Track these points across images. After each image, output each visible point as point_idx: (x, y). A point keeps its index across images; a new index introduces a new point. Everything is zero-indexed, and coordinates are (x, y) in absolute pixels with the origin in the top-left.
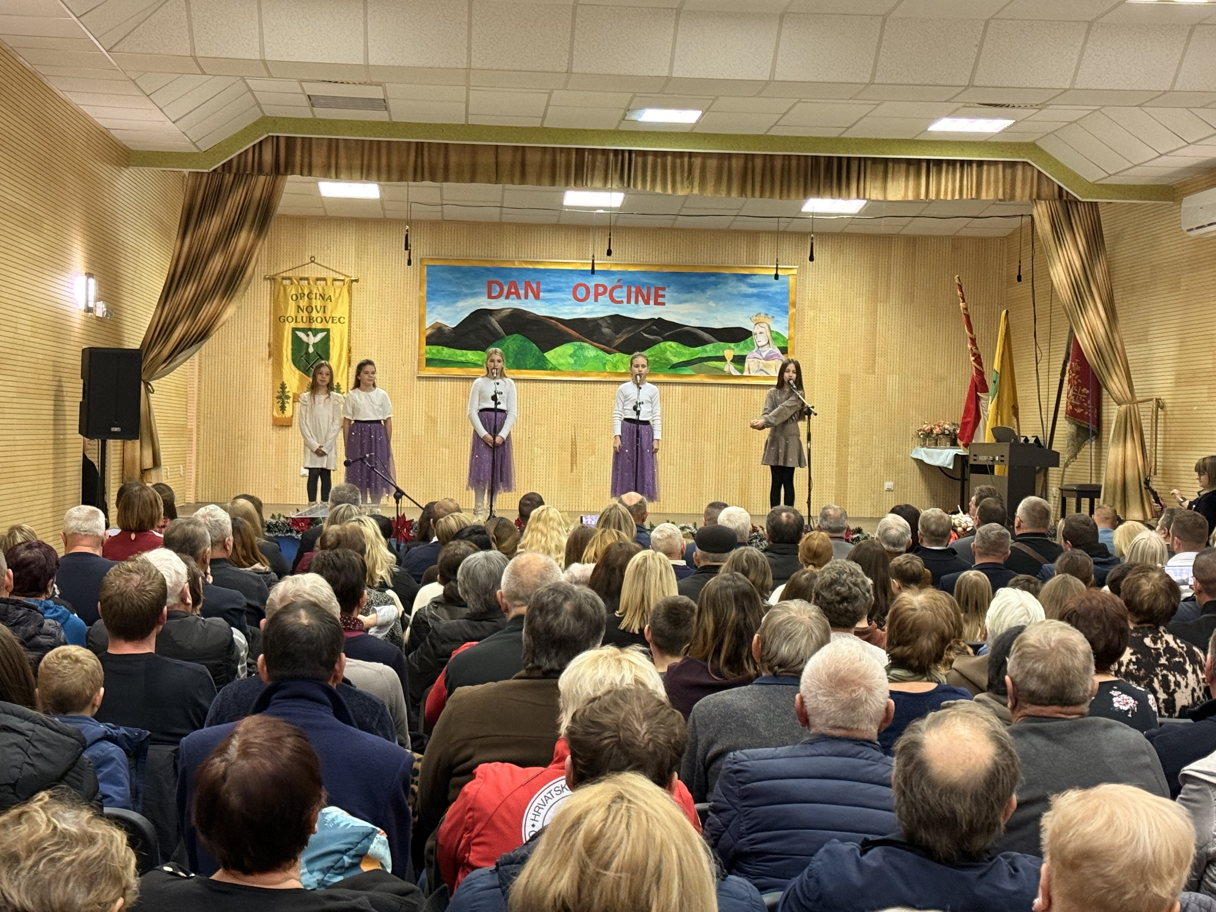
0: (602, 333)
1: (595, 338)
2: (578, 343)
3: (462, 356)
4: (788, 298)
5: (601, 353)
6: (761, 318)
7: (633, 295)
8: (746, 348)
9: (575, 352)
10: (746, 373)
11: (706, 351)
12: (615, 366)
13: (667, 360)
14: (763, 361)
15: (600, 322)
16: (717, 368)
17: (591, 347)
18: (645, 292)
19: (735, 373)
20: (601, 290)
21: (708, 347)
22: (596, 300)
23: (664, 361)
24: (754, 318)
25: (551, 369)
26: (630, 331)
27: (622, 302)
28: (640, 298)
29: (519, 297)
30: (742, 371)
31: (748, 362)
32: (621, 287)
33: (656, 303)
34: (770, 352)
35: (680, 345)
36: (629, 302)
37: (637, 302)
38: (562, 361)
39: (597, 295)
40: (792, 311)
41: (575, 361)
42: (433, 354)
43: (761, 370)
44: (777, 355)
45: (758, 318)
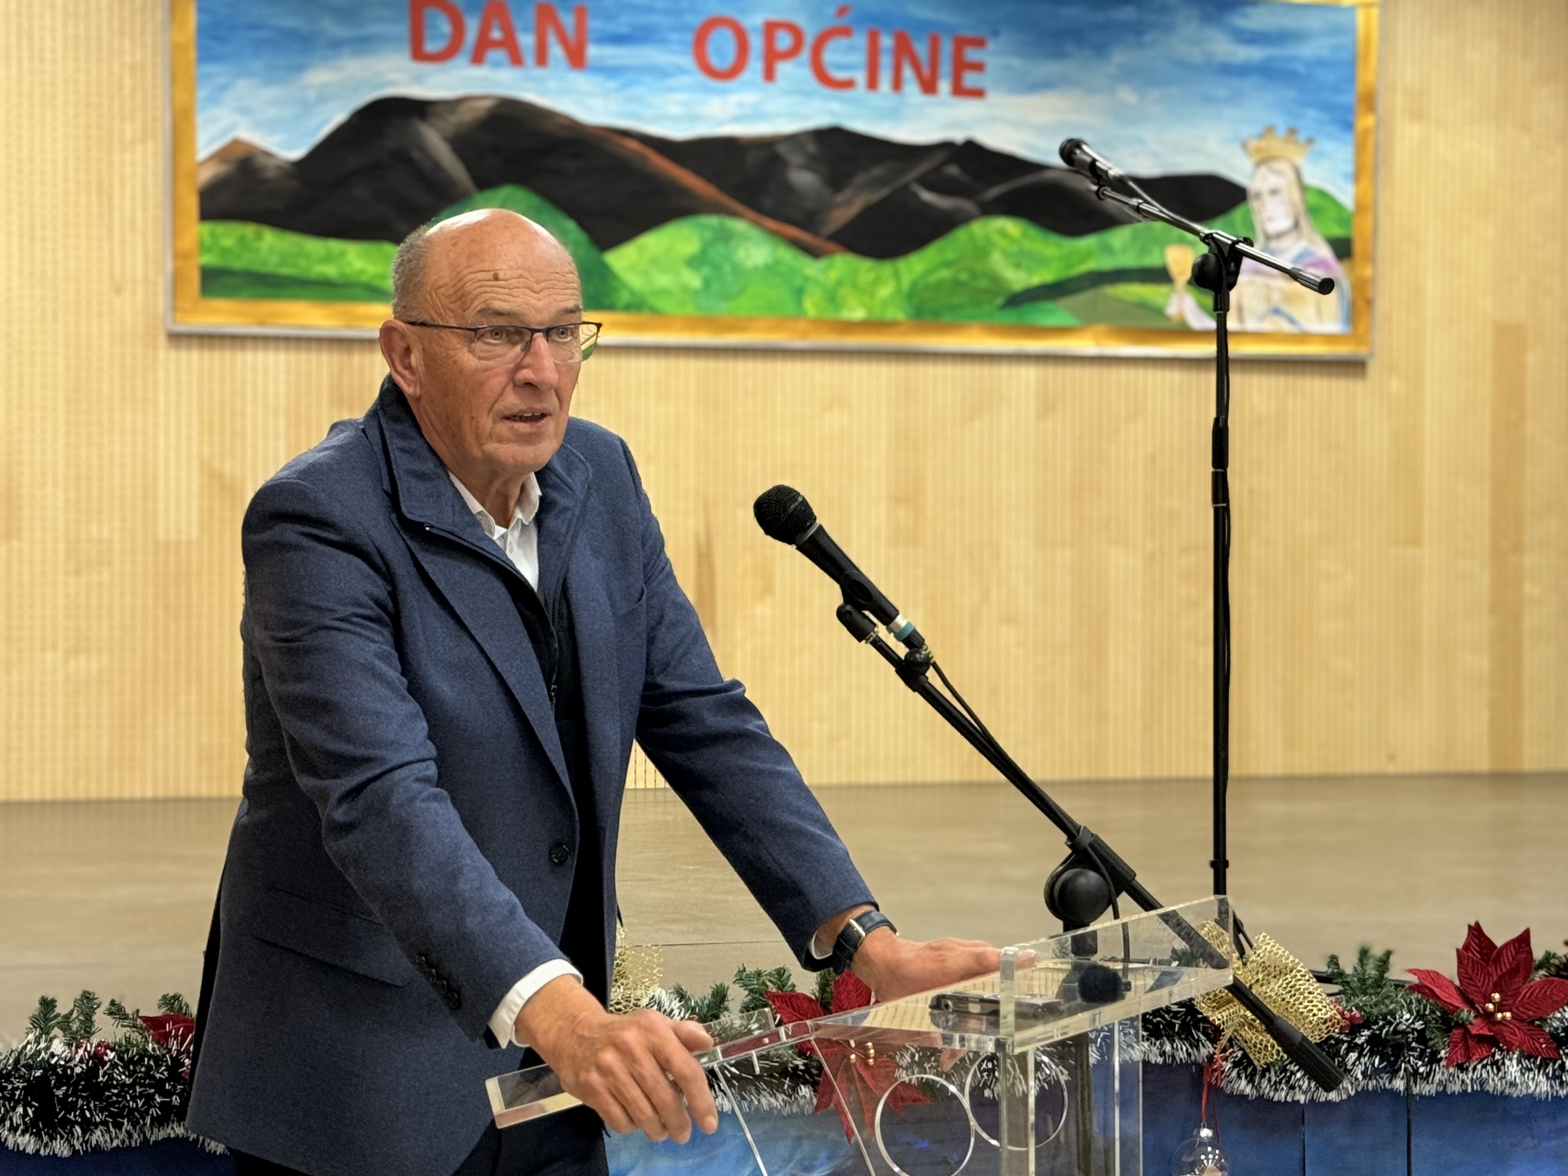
0: (788, 188)
1: (767, 202)
2: (712, 221)
3: (327, 259)
5: (787, 255)
6: (1275, 145)
7: (886, 61)
9: (704, 251)
10: (1234, 323)
11: (1108, 250)
12: (832, 298)
13: (995, 279)
14: (1280, 283)
15: (782, 149)
16: (1143, 306)
17: (754, 233)
18: (922, 49)
19: (1199, 320)
20: (784, 41)
21: (1119, 237)
22: (769, 74)
23: (983, 283)
24: (1254, 144)
25: (628, 308)
26: (880, 182)
27: (848, 84)
28: (908, 73)
29: (516, 59)
32: (845, 32)
33: (959, 90)
34: (1300, 254)
35: (1033, 232)
36: (873, 83)
37: (897, 84)
38: (663, 280)
39: (772, 58)
40: (1366, 121)
41: (707, 283)
42: (225, 251)
43: (1277, 312)
44: (1322, 263)
45: (1263, 144)
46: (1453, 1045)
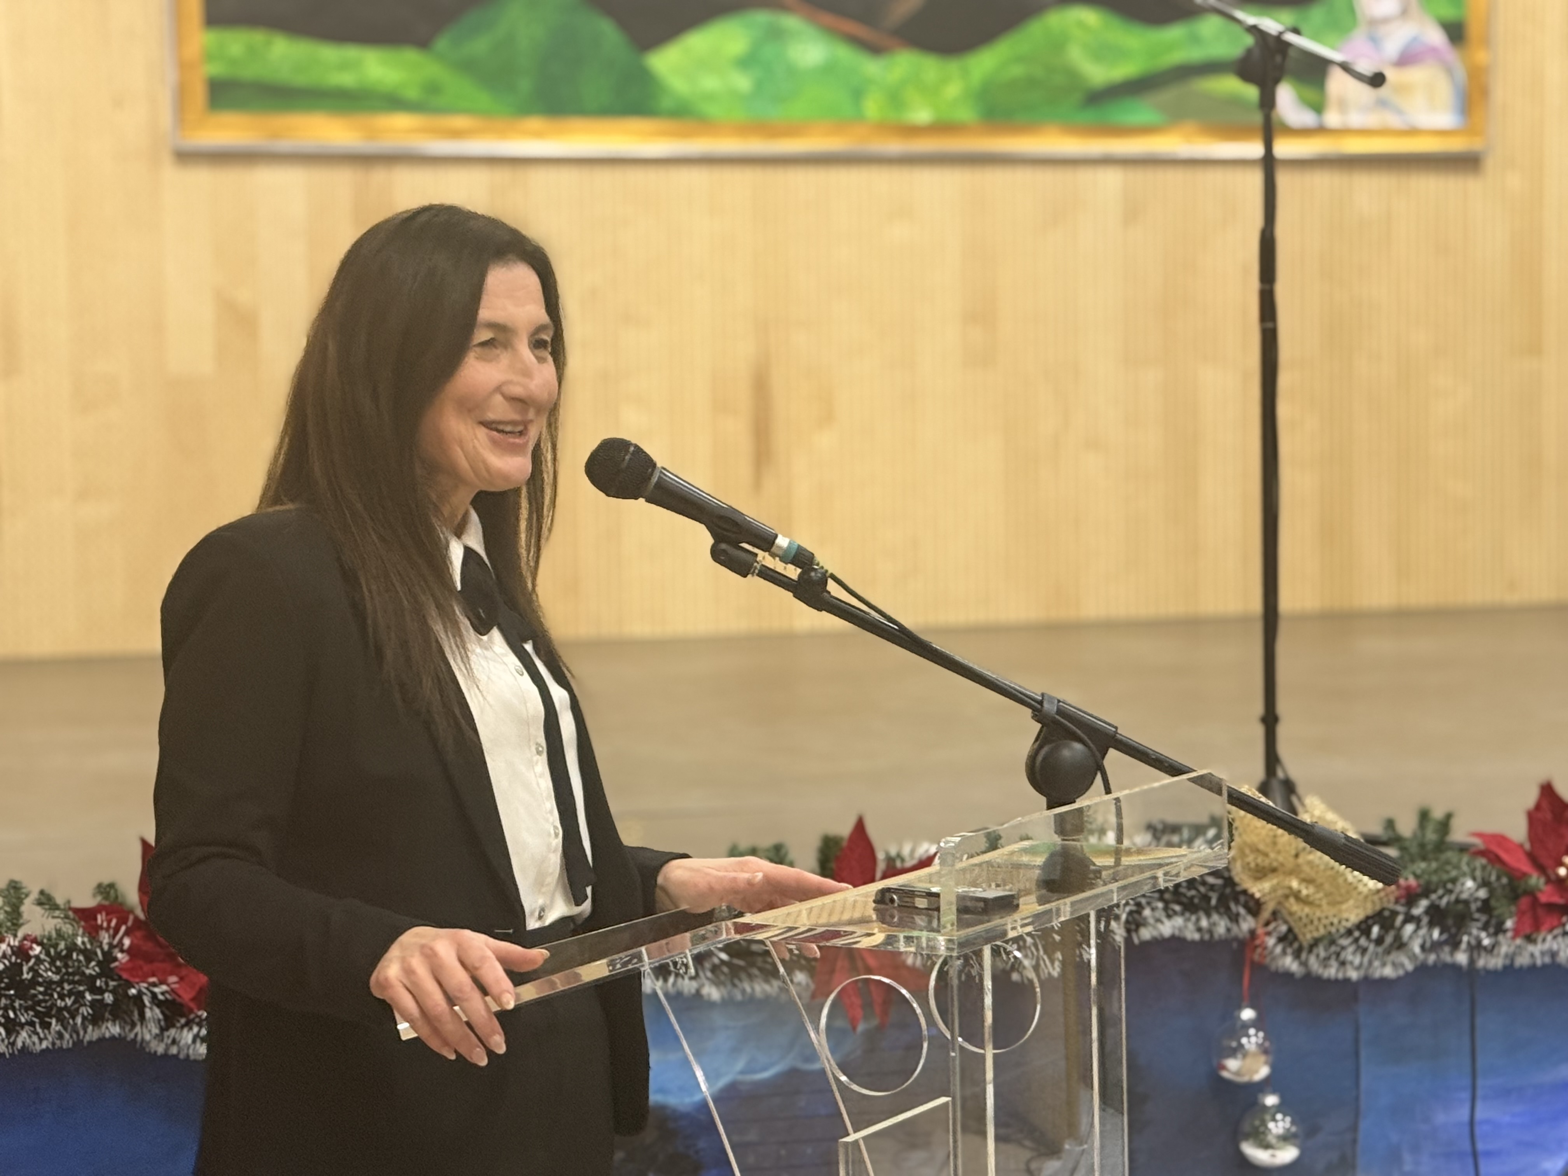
2: (763, 16)
3: (344, 66)
8: (1329, 26)
9: (754, 50)
10: (1332, 119)
11: (1195, 40)
12: (895, 99)
13: (1073, 76)
17: (806, 28)
19: (1297, 115)
23: (1061, 79)
25: (672, 114)
30: (1319, 111)
31: (1337, 79)
34: (1412, 41)
35: (1115, 22)
38: (710, 83)
41: (758, 85)
42: (234, 60)
43: (1382, 103)
46: (1521, 914)
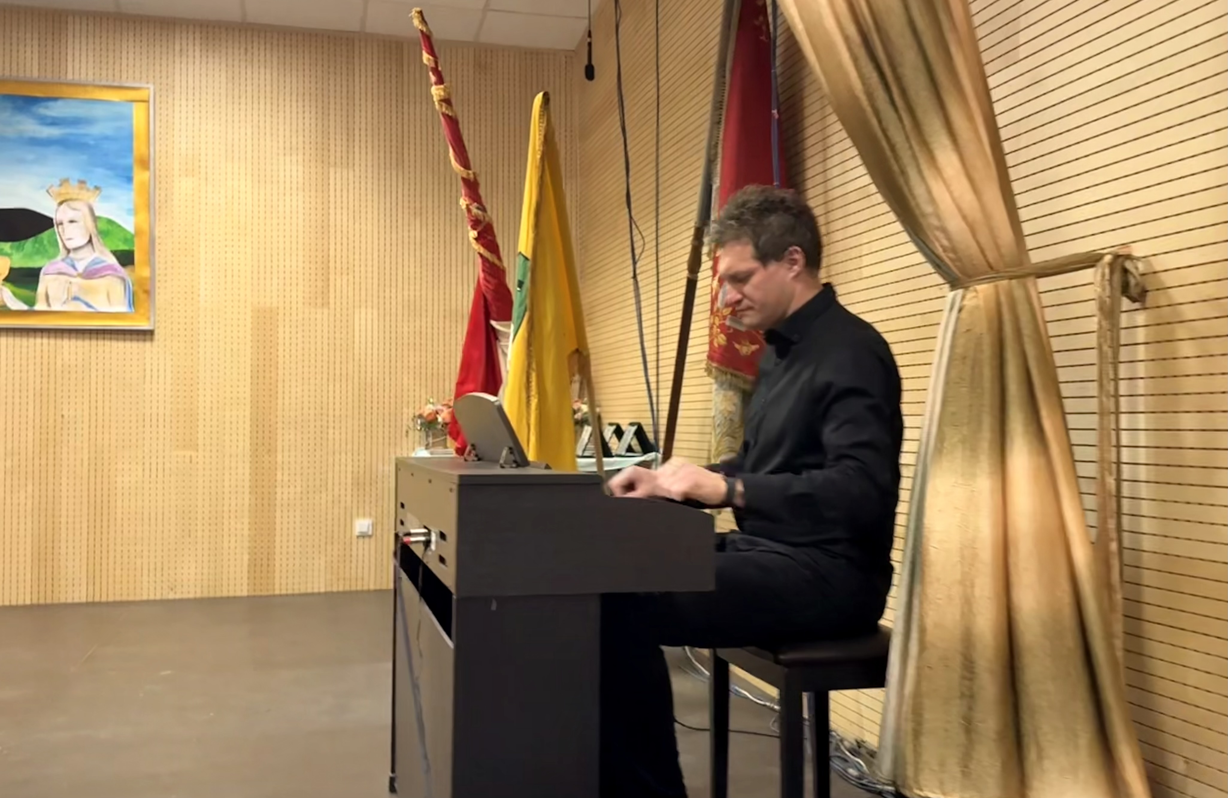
4: (131, 150)
6: (73, 190)
8: (38, 252)
10: (40, 306)
14: (79, 280)
19: (16, 305)
24: (56, 189)
30: (31, 302)
31: (45, 282)
34: (94, 262)
40: (141, 176)
43: (76, 299)
44: (110, 267)
45: (63, 190)
